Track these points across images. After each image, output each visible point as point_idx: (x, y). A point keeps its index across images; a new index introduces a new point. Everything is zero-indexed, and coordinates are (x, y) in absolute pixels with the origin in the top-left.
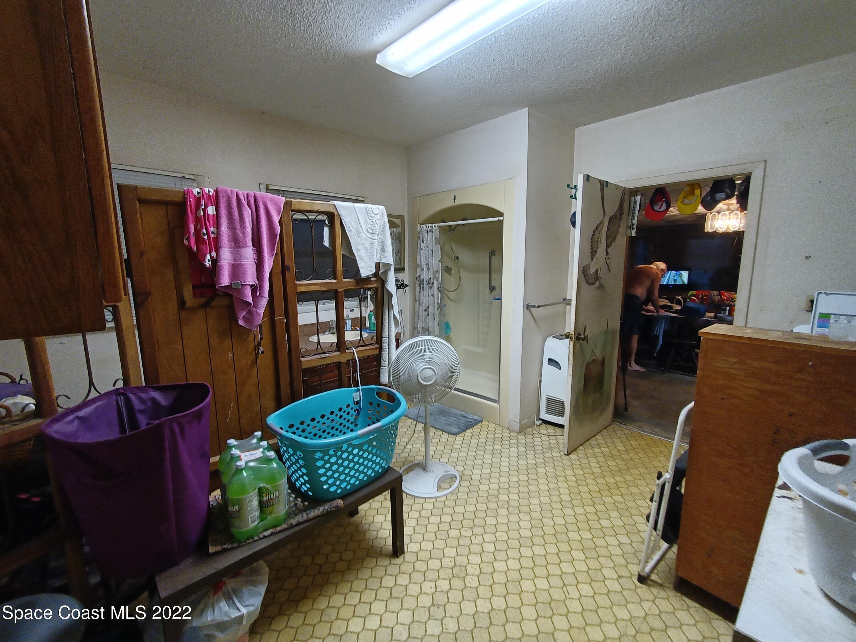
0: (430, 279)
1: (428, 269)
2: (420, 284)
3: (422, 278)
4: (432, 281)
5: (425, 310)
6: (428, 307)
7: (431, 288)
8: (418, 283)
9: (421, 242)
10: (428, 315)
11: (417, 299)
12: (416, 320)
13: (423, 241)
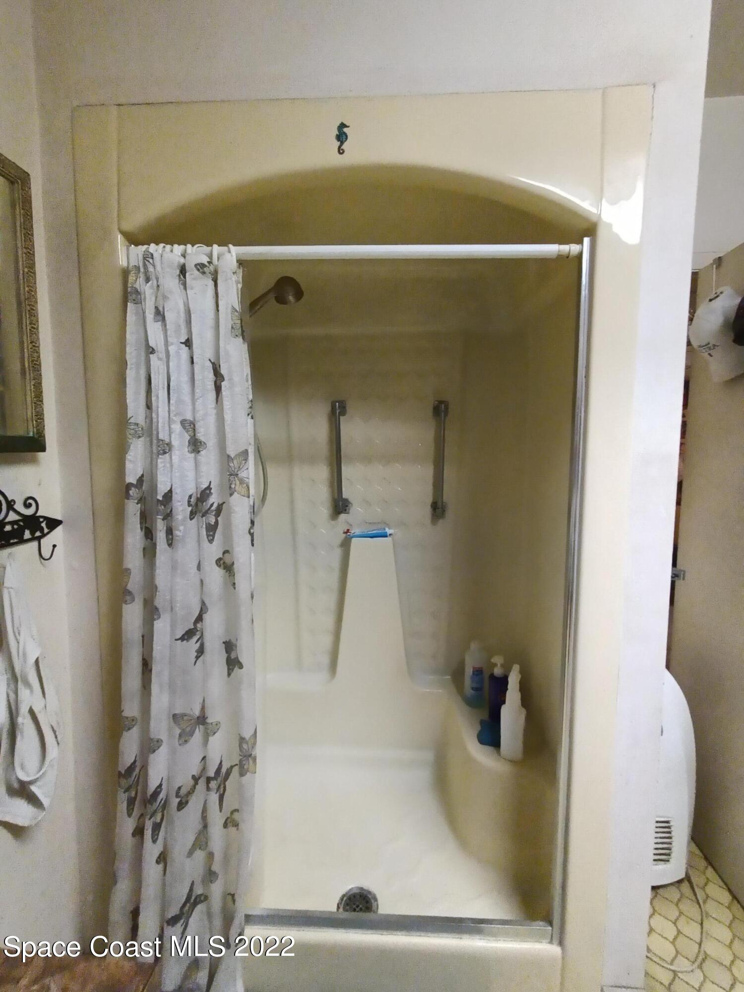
0: (205, 494)
1: (196, 445)
2: (145, 518)
3: (162, 489)
4: (214, 499)
5: (188, 635)
6: (200, 619)
7: (212, 529)
8: (133, 509)
9: (150, 315)
10: (201, 651)
11: (135, 583)
12: (131, 680)
13: (160, 314)
